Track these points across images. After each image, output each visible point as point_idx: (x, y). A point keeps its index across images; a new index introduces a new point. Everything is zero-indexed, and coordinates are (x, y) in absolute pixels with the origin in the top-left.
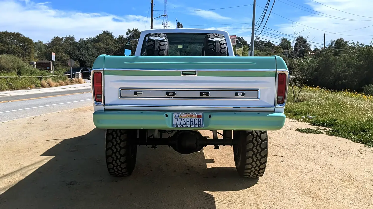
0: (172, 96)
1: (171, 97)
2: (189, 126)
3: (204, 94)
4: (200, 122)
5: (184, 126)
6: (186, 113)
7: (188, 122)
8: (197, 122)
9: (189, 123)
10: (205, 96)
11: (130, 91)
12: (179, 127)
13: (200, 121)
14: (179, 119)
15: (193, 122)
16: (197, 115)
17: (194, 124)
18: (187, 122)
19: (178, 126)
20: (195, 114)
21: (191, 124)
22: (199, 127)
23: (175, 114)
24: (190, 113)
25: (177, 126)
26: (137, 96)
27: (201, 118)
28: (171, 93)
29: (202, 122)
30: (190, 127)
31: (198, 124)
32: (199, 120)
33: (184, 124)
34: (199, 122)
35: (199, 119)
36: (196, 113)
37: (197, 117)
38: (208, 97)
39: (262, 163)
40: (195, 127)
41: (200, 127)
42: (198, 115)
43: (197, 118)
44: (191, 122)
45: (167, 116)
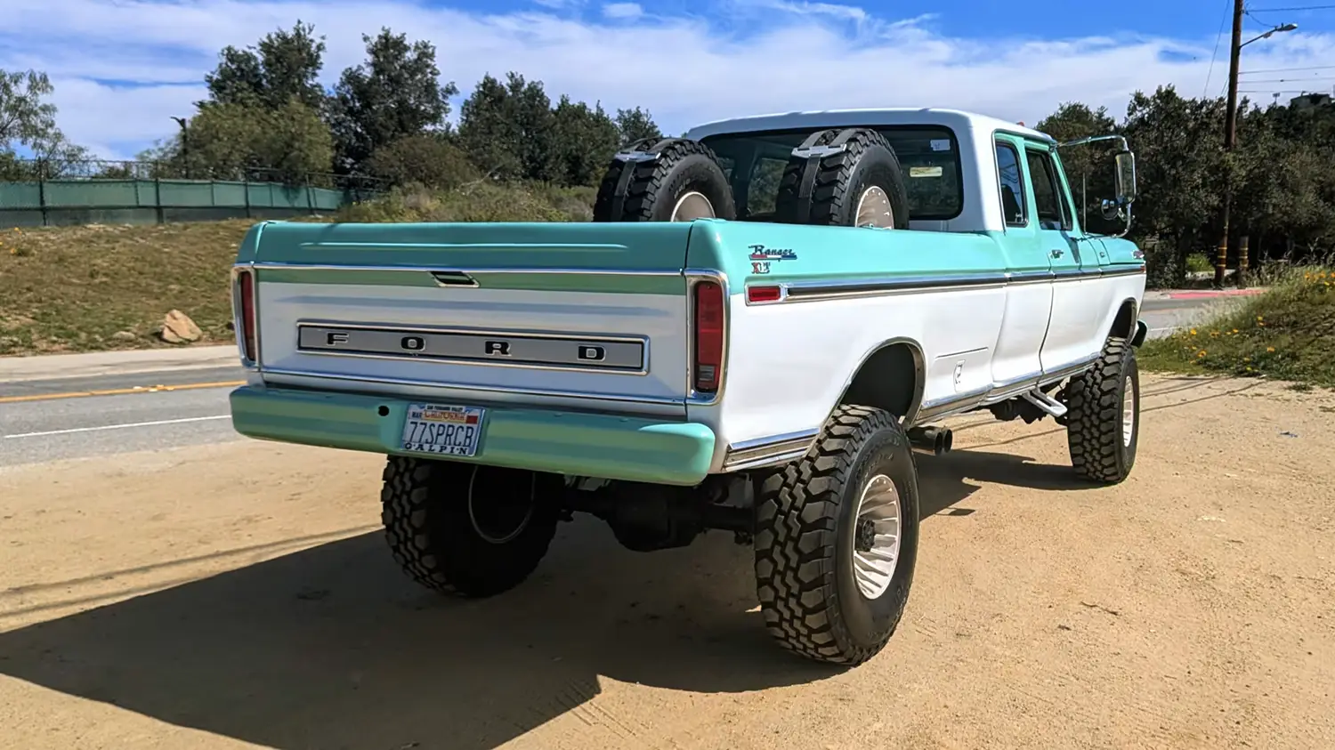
0: (417, 351)
1: (415, 355)
2: (437, 448)
3: (496, 346)
4: (470, 437)
5: (426, 447)
6: (440, 408)
7: (439, 437)
8: (461, 436)
9: (441, 439)
10: (496, 354)
11: (320, 330)
12: (413, 448)
13: (469, 435)
14: (422, 424)
15: (453, 437)
16: (465, 417)
17: (452, 442)
18: (438, 435)
19: (410, 447)
20: (463, 411)
21: (445, 443)
22: (462, 454)
23: (415, 408)
24: (451, 406)
25: (408, 446)
26: (333, 346)
27: (475, 426)
28: (412, 342)
29: (473, 437)
30: (441, 451)
31: (462, 443)
32: (470, 430)
33: (430, 441)
34: (467, 437)
35: (468, 428)
36: (464, 408)
37: (467, 422)
38: (504, 356)
39: (807, 608)
40: (452, 451)
41: (464, 452)
42: (470, 414)
43: (465, 426)
44: (447, 435)
45: (384, 411)
